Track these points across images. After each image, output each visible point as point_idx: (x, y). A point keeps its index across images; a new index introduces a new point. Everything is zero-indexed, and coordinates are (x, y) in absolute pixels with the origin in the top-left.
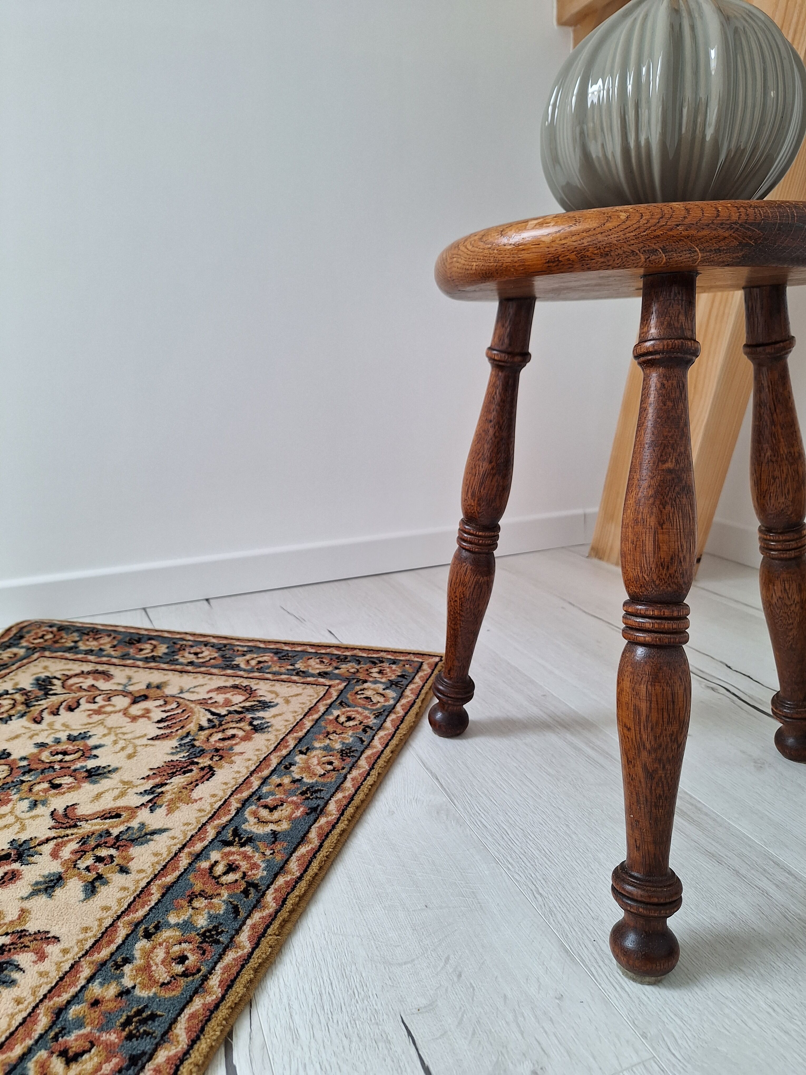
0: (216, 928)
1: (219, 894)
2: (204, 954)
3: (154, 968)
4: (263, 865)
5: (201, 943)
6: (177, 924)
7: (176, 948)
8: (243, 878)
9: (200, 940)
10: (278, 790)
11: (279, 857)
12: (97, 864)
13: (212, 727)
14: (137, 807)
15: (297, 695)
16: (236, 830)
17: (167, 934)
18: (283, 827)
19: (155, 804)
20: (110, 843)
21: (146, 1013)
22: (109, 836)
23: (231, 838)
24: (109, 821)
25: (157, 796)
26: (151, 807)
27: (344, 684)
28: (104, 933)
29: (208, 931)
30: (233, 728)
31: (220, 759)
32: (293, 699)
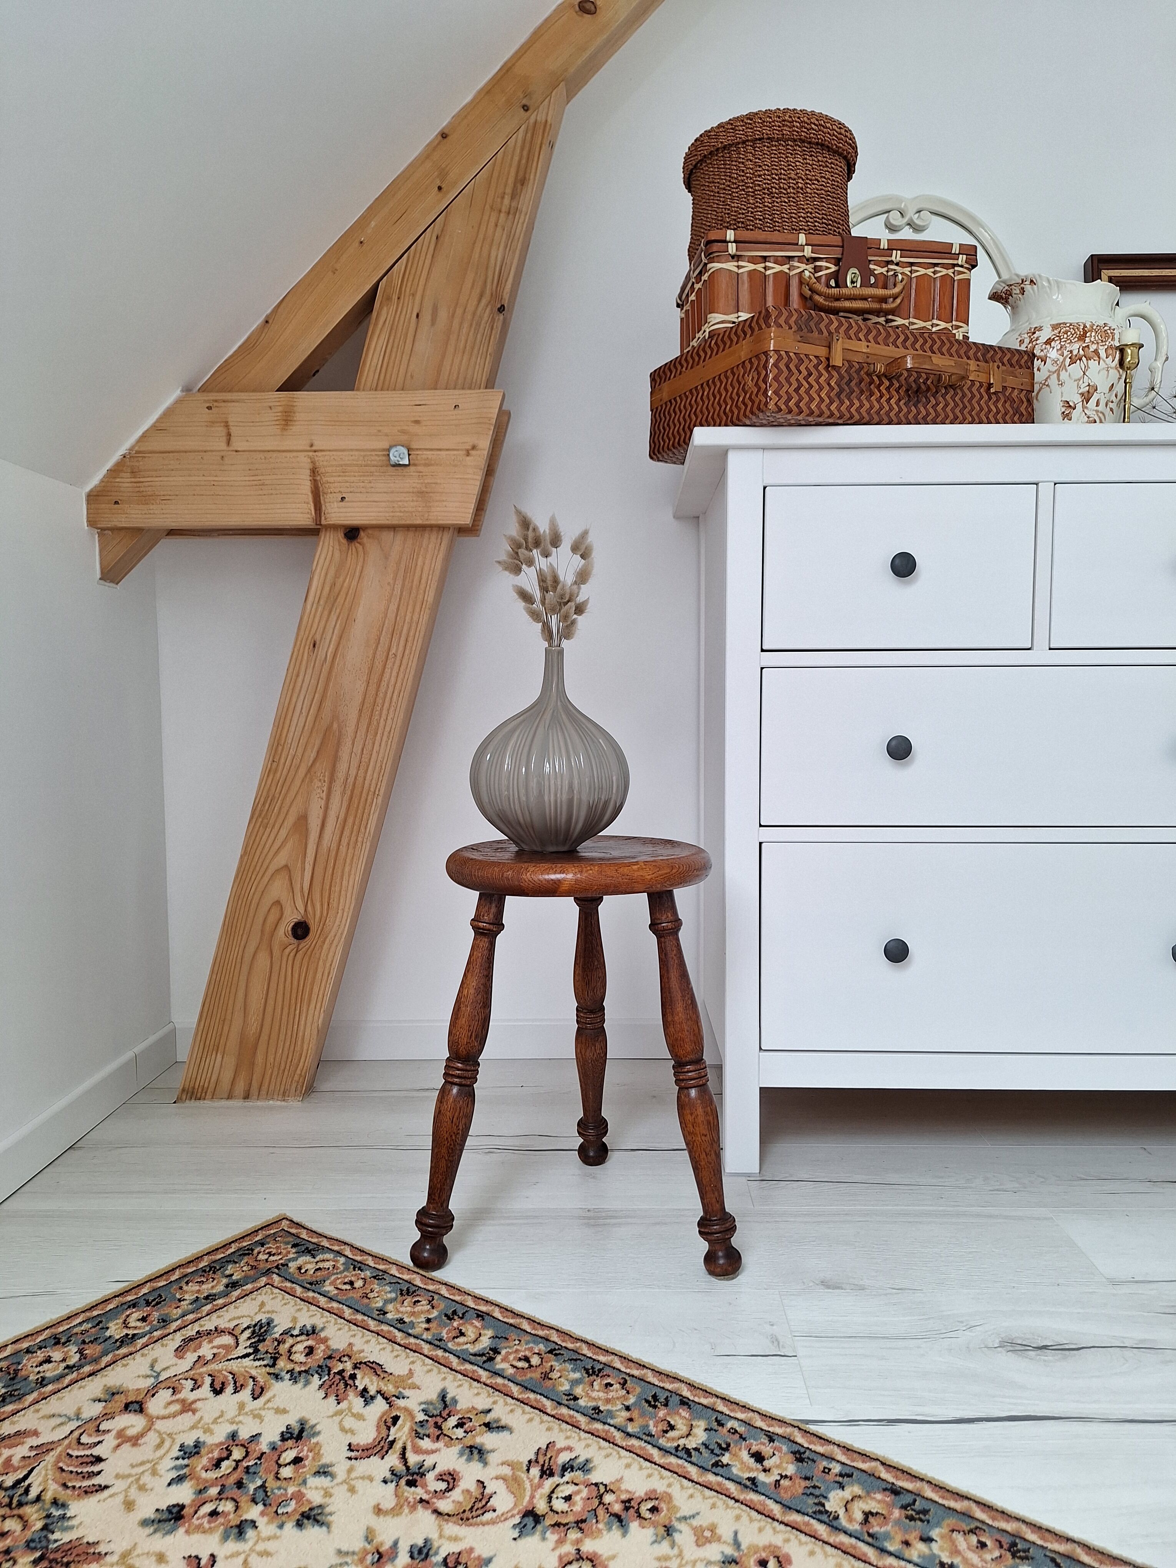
0: (586, 1370)
1: (551, 1366)
2: (609, 1376)
3: (610, 1397)
4: (531, 1345)
5: (597, 1376)
6: (572, 1386)
7: (596, 1387)
8: (539, 1354)
9: (595, 1377)
10: (433, 1331)
11: (528, 1338)
12: (466, 1426)
13: (275, 1359)
14: (390, 1406)
15: (262, 1304)
16: (475, 1355)
17: (578, 1391)
18: (490, 1333)
19: (394, 1396)
20: (439, 1420)
21: (650, 1399)
22: (427, 1421)
23: (484, 1358)
24: (400, 1422)
25: (383, 1395)
26: (398, 1398)
27: (275, 1276)
28: (559, 1420)
29: (587, 1373)
30: (292, 1346)
31: (350, 1357)
32: (267, 1308)
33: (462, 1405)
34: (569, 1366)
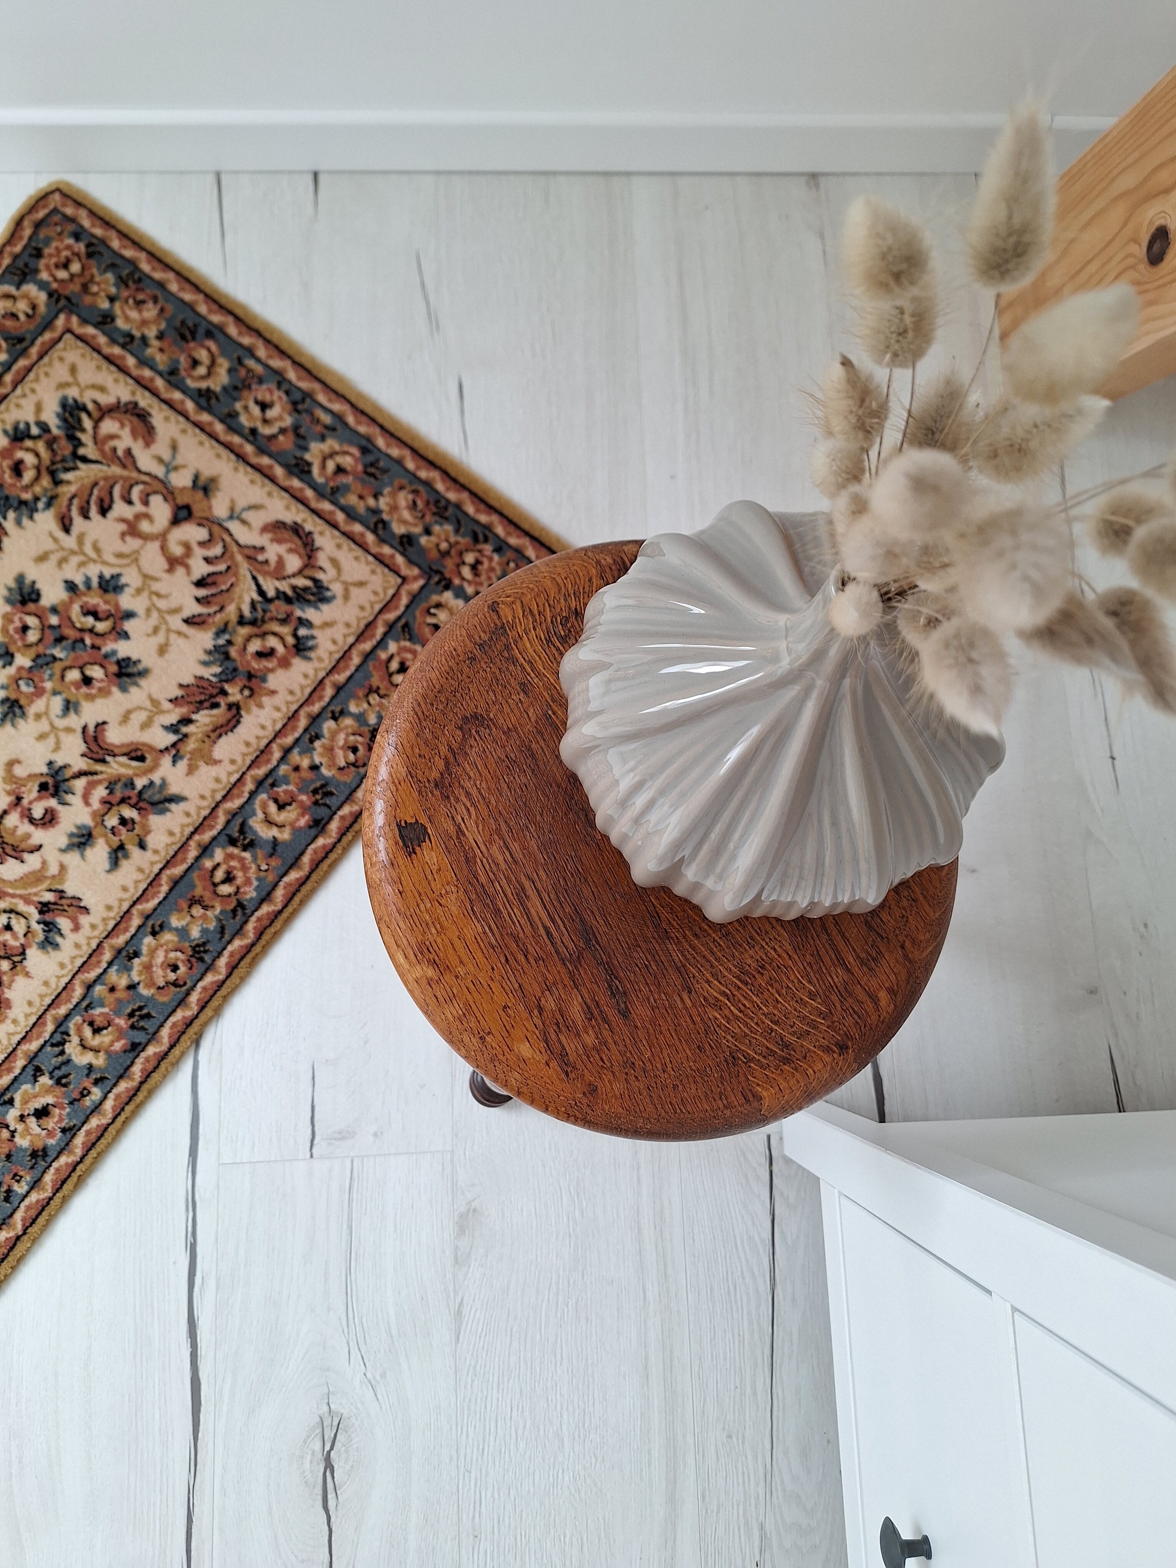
0: (204, 944)
1: (213, 907)
2: (190, 969)
3: (154, 969)
4: (255, 883)
5: (191, 956)
6: (177, 929)
7: (172, 955)
8: (237, 893)
9: (191, 953)
10: (294, 776)
11: (271, 878)
12: (121, 827)
13: (253, 623)
14: (161, 751)
15: (361, 584)
16: (243, 825)
17: (168, 937)
18: (285, 835)
19: (178, 751)
20: (134, 801)
21: (145, 1011)
22: (133, 789)
23: (236, 835)
24: (135, 764)
25: (180, 740)
26: (174, 756)
27: (421, 582)
28: (122, 917)
29: (198, 945)
30: (275, 634)
31: (250, 696)
32: (354, 591)
33: (154, 820)
34: (212, 925)
